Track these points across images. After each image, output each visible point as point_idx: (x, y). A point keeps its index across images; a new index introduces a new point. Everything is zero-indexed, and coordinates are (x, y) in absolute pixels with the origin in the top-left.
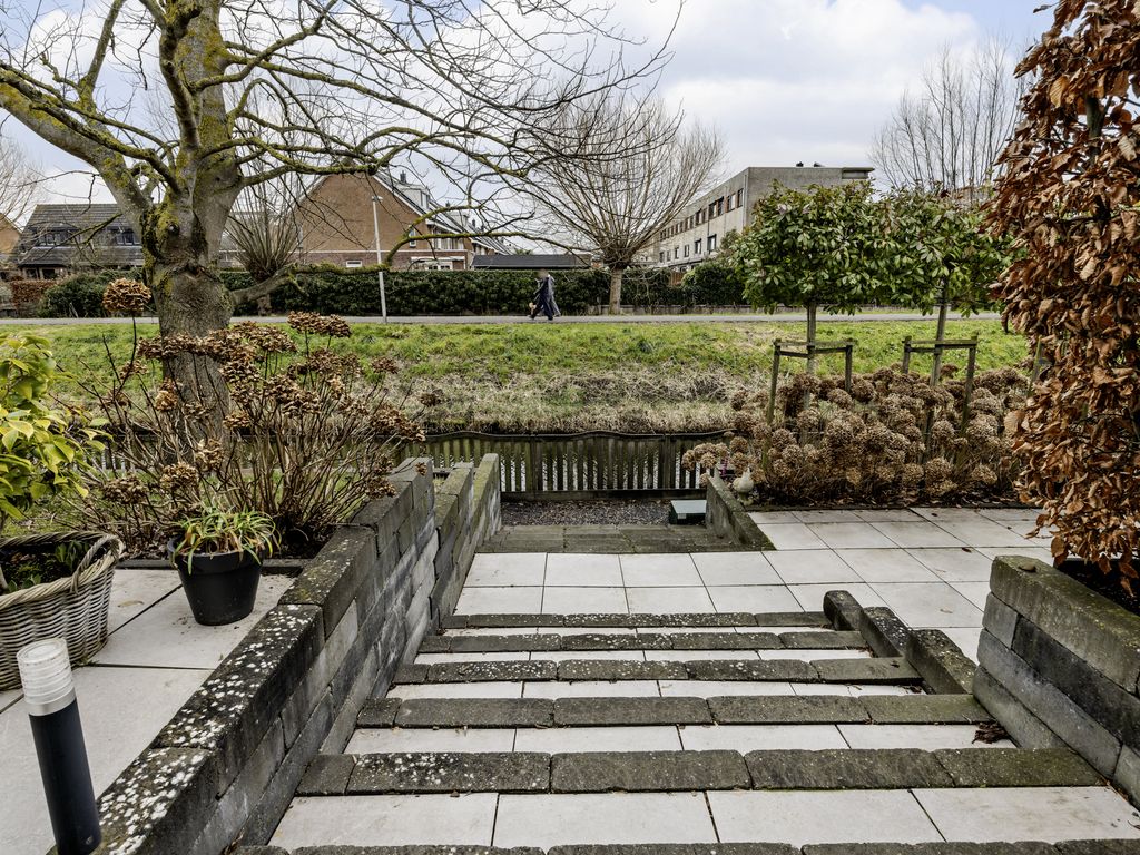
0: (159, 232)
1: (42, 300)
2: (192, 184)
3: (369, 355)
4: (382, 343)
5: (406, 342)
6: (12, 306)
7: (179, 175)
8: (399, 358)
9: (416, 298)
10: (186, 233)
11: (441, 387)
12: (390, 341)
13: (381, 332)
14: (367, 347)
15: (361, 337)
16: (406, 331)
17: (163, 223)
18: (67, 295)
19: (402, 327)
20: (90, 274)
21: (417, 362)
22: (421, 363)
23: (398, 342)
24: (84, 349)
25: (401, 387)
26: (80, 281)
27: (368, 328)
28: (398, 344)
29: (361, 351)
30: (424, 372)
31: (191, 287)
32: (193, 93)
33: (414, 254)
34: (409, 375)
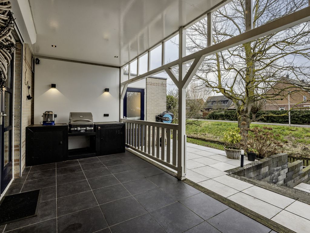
0: (241, 110)
1: (207, 116)
2: (247, 102)
3: (283, 135)
4: (288, 132)
5: (296, 132)
6: (202, 117)
7: (245, 101)
8: (293, 137)
9: (304, 119)
10: (245, 110)
11: (308, 147)
12: (290, 131)
13: (288, 129)
14: (283, 132)
15: (281, 129)
16: (297, 129)
17: (241, 109)
18: (212, 115)
19: (295, 128)
20: (216, 111)
21: (300, 138)
22: (301, 139)
23: (293, 132)
24: (216, 126)
25: (293, 145)
26: (214, 112)
27: (284, 127)
28: (293, 133)
29: (281, 133)
30: (302, 142)
31: (244, 119)
32: (249, 89)
33: (305, 105)
34: (296, 142)
